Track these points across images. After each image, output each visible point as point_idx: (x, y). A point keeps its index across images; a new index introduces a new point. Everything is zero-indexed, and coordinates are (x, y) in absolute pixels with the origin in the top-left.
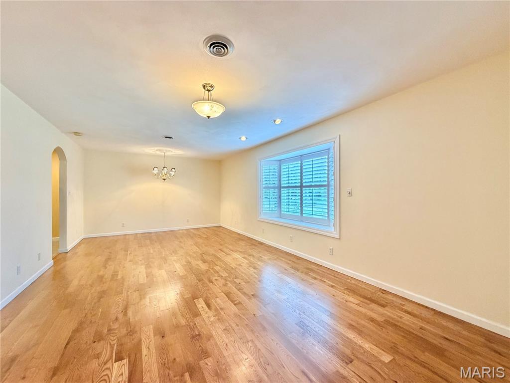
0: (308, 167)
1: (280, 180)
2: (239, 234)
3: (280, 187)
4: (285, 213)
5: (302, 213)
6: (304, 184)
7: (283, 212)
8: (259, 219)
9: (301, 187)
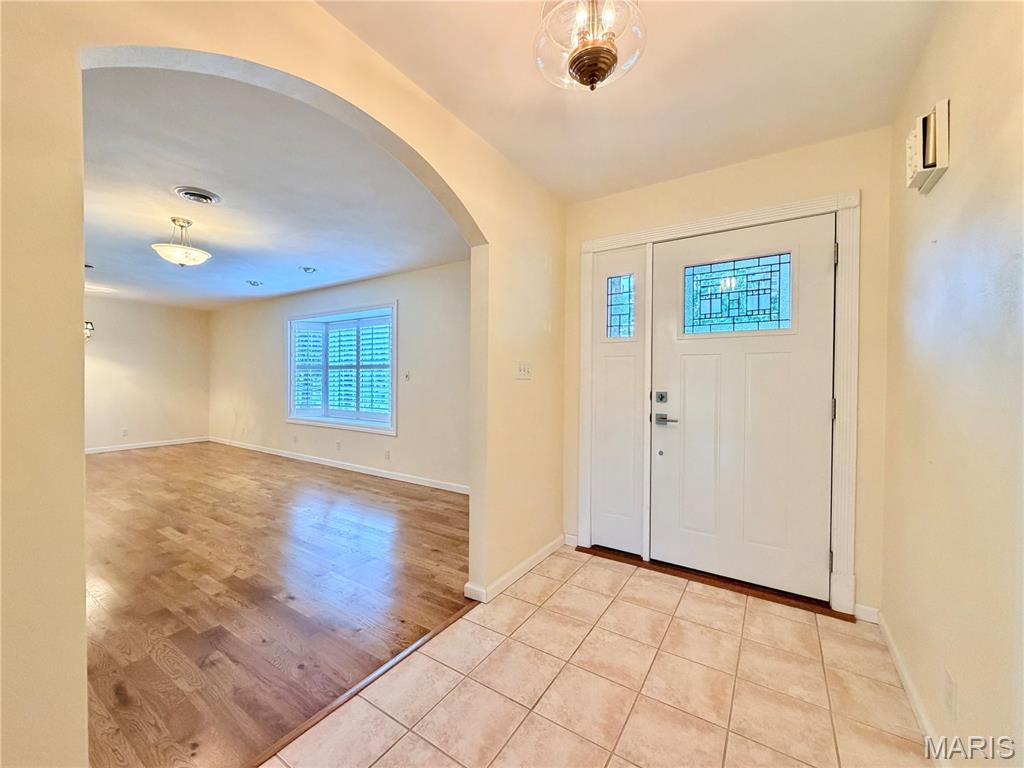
0: (380, 336)
1: (326, 356)
2: (249, 451)
3: (327, 367)
4: (336, 408)
5: (358, 408)
6: (361, 364)
7: (331, 408)
8: (288, 421)
9: (358, 367)
